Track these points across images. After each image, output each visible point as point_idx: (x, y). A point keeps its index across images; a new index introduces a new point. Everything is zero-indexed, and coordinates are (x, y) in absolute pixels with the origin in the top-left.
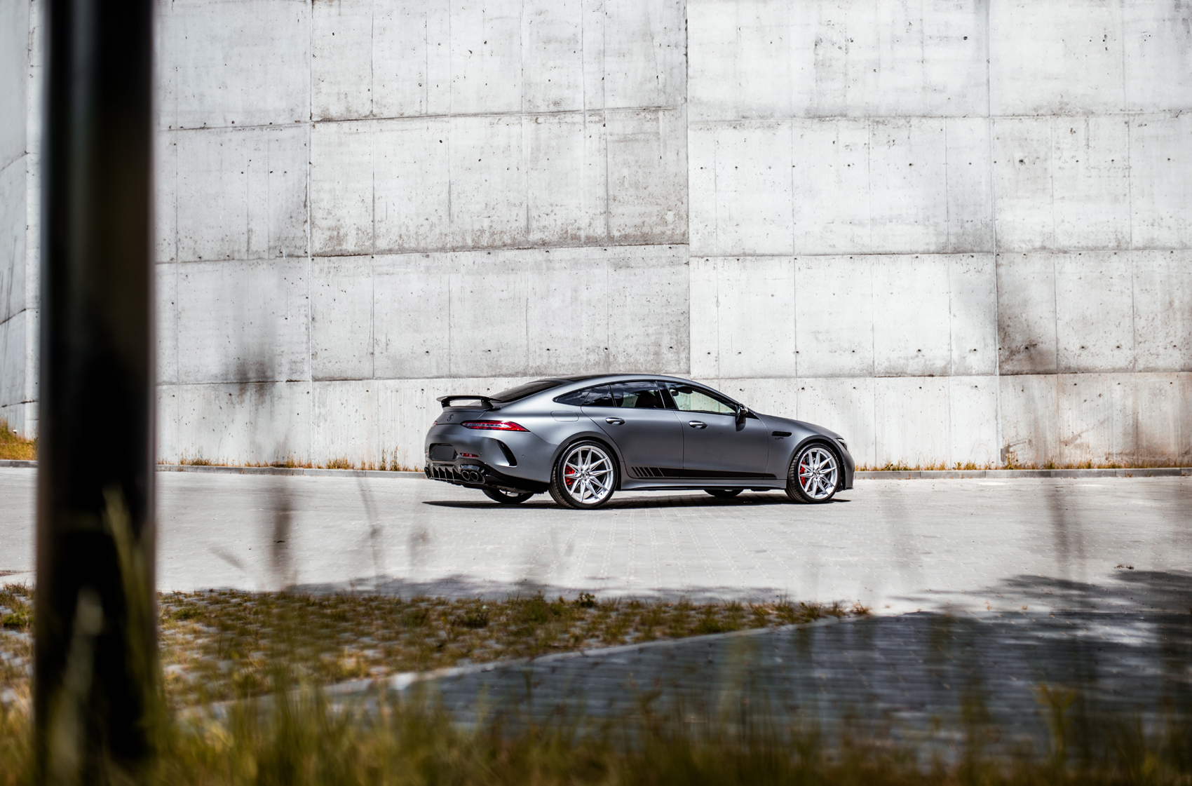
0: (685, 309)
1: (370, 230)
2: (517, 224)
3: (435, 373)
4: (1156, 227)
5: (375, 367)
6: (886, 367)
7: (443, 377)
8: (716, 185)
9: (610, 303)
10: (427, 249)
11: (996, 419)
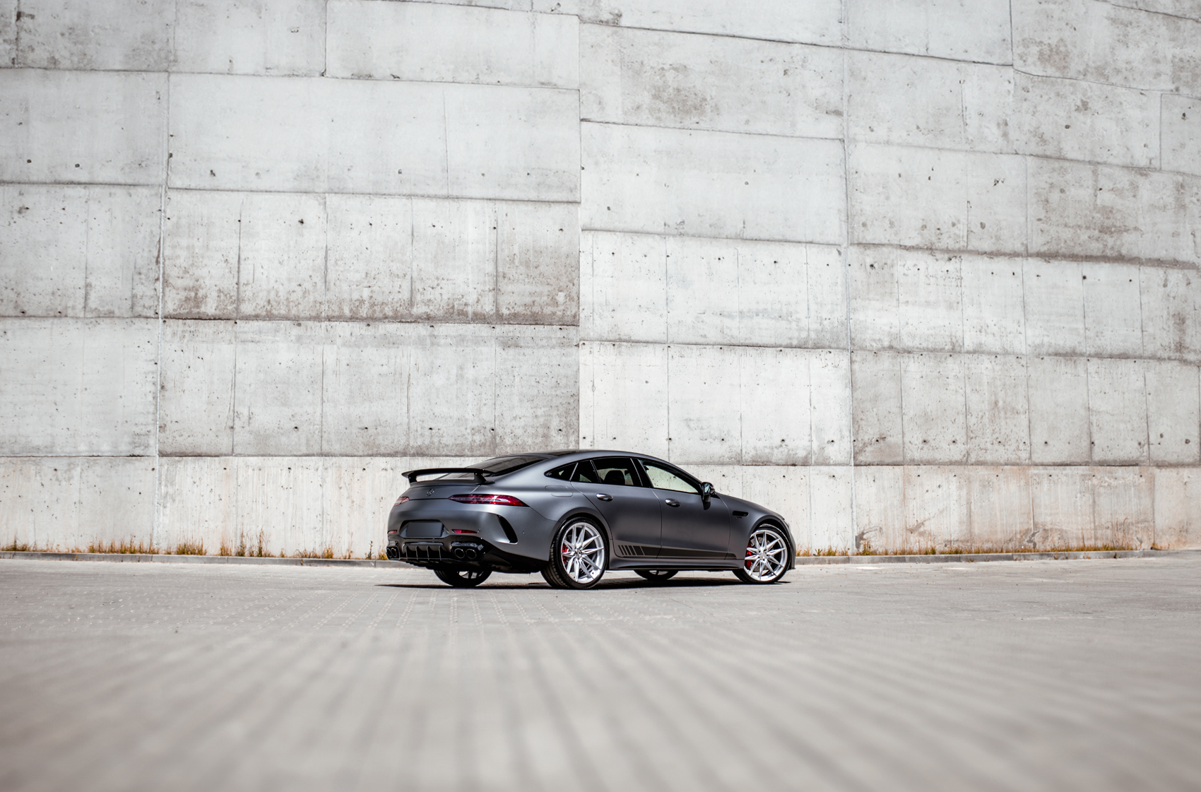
0: (574, 391)
1: (234, 293)
2: (400, 296)
3: (305, 452)
4: (983, 333)
5: (235, 443)
6: (753, 456)
7: (313, 455)
8: (593, 270)
9: (497, 383)
10: (298, 317)
11: (852, 508)
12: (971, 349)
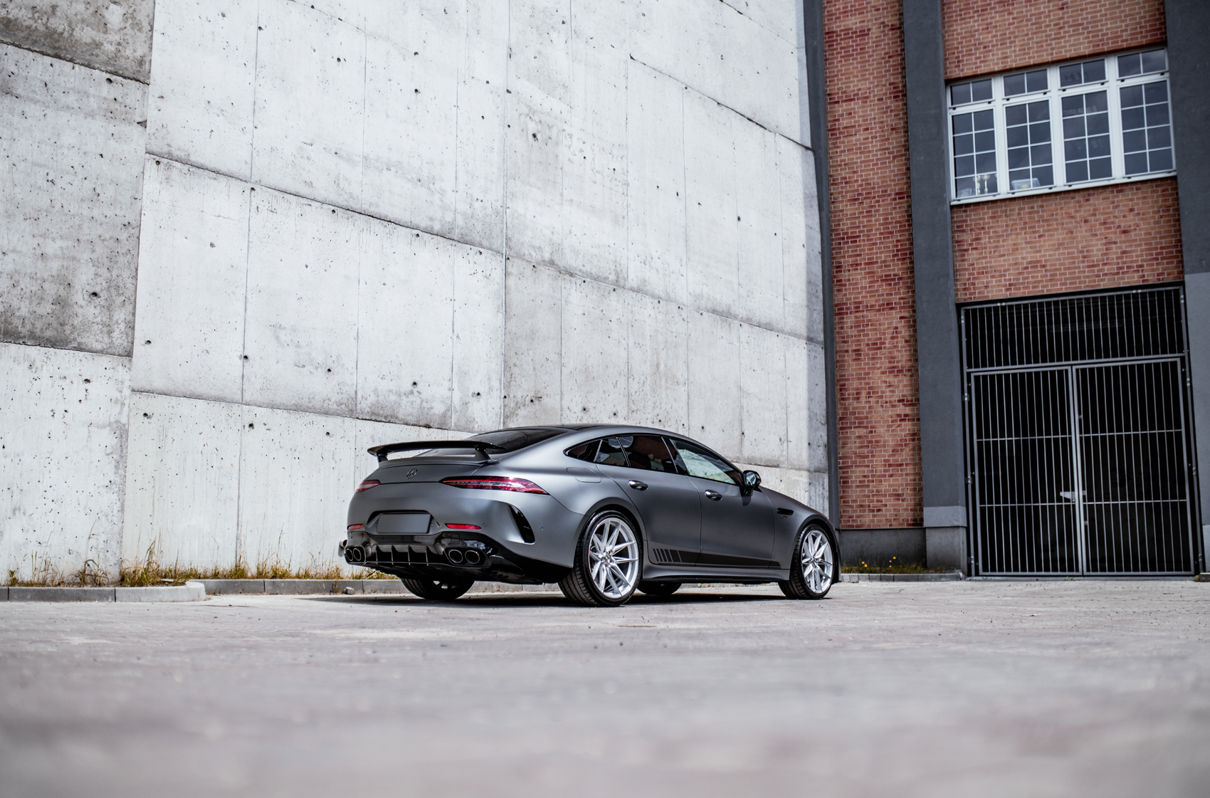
0: (130, 217)
4: (647, 266)
12: (635, 286)
